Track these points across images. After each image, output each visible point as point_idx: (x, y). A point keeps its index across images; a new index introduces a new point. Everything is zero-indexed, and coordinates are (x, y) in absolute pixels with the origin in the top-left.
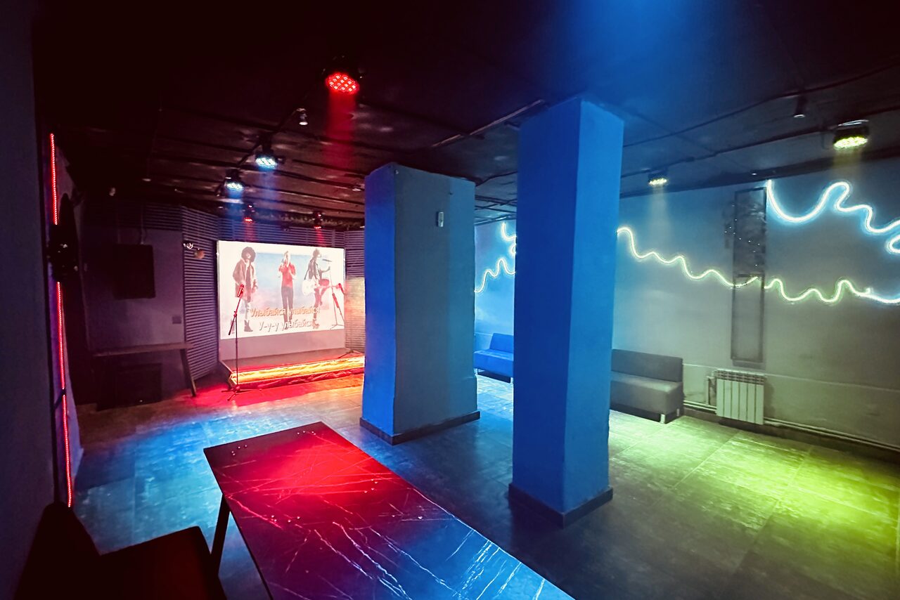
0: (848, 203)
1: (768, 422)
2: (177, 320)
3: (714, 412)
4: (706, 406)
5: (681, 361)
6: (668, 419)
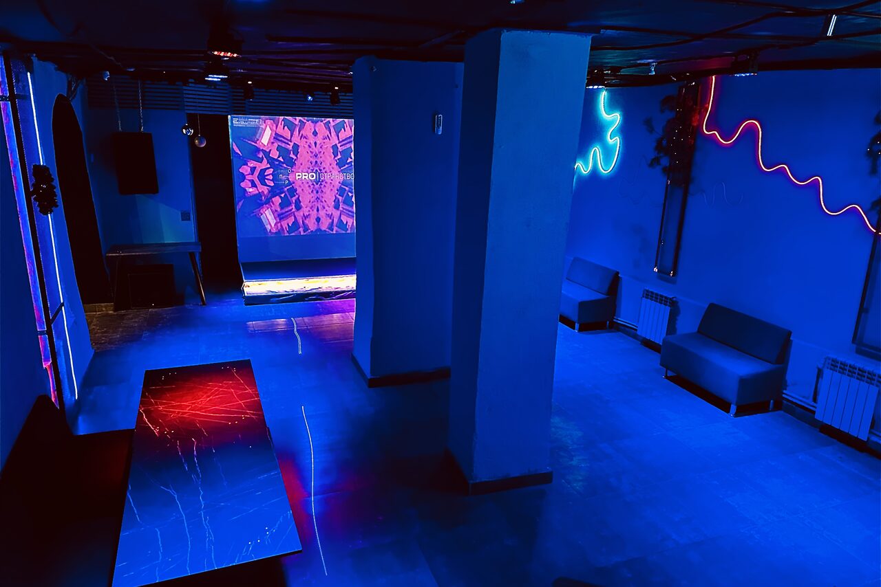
1: (874, 439)
2: (185, 217)
3: (814, 412)
4: (808, 403)
5: (790, 333)
6: (741, 411)
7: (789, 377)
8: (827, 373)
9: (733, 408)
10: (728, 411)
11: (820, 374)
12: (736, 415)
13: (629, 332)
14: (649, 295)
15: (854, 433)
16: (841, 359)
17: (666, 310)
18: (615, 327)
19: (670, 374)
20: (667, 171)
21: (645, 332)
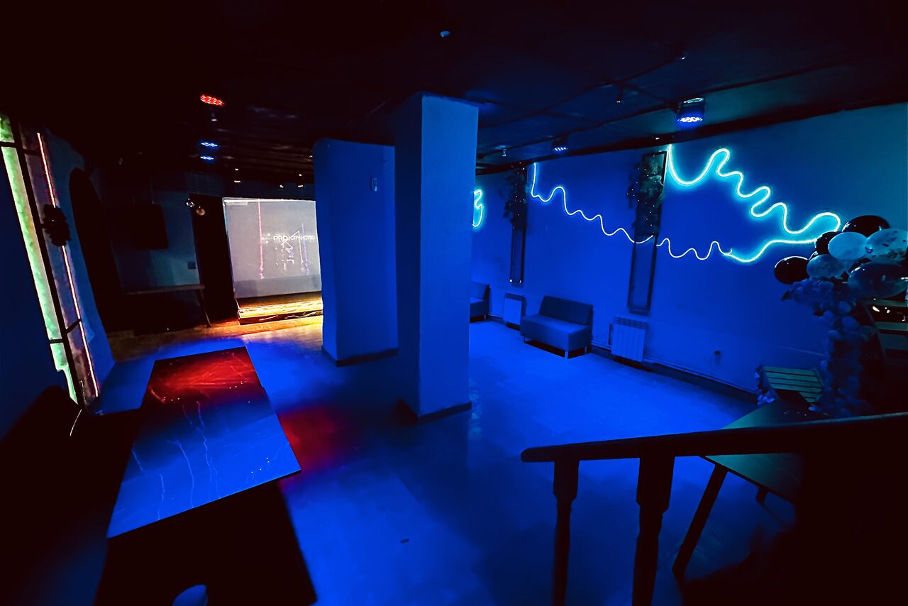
0: (725, 170)
1: (645, 360)
2: (191, 266)
3: (610, 351)
4: (606, 346)
5: (592, 307)
6: (572, 355)
7: (594, 333)
8: (616, 327)
9: (567, 353)
10: (563, 356)
11: (611, 328)
12: (569, 357)
13: (498, 320)
14: (509, 296)
15: (634, 359)
16: (623, 317)
17: (519, 303)
18: (489, 319)
19: (527, 340)
20: (513, 221)
21: (508, 318)
